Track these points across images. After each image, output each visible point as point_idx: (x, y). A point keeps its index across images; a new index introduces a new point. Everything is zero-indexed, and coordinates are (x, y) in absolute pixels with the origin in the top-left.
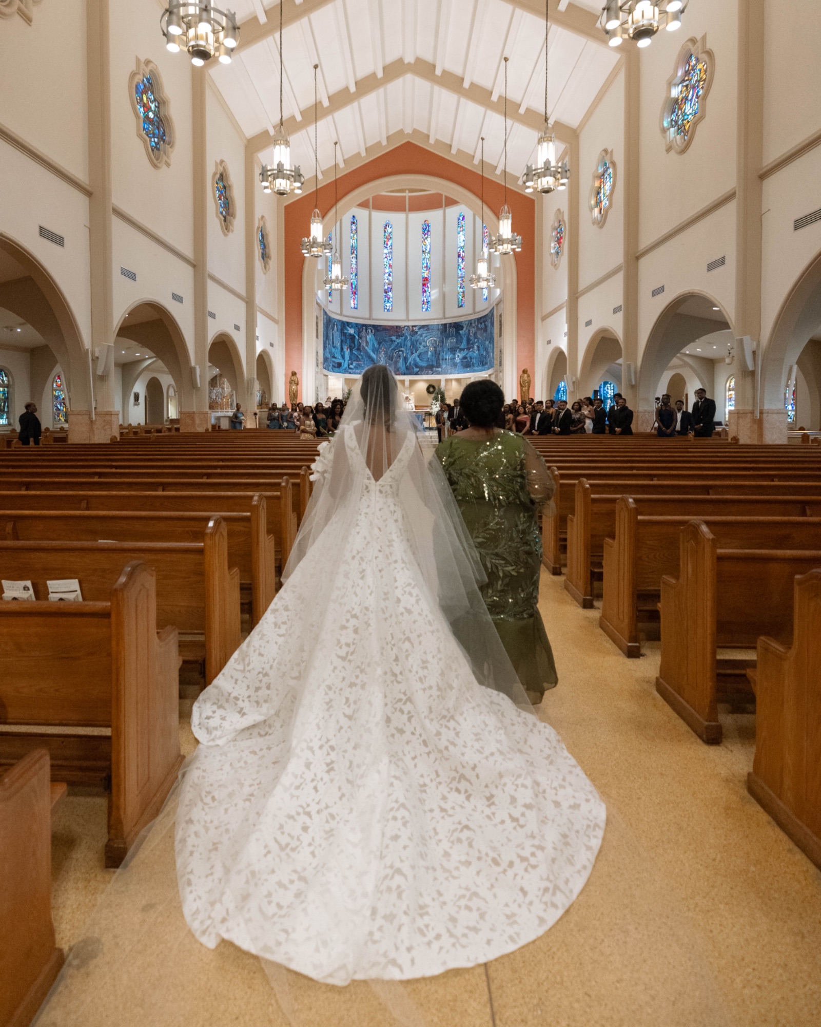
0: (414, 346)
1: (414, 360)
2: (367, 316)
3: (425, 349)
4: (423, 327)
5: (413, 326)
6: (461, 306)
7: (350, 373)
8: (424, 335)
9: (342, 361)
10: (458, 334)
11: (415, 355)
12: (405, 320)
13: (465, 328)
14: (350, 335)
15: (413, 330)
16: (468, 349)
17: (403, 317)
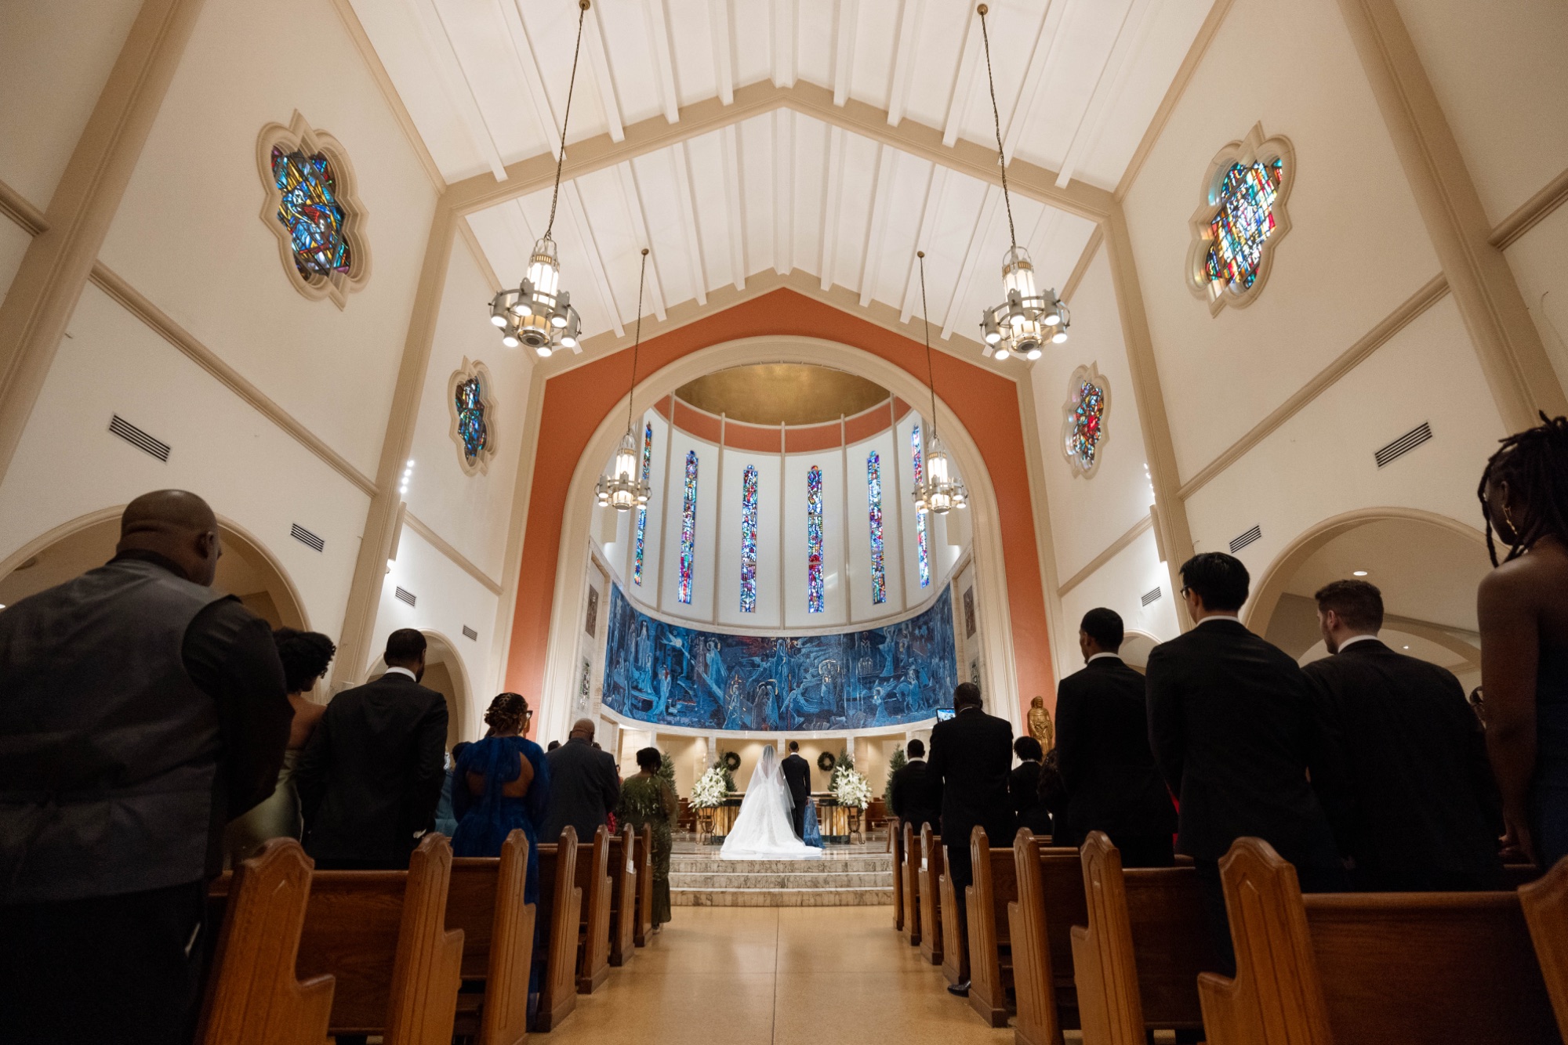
0: (796, 674)
1: (795, 701)
2: (710, 618)
3: (814, 681)
4: (811, 639)
5: (792, 639)
6: (880, 601)
7: (669, 723)
8: (812, 655)
9: (654, 698)
10: (875, 651)
11: (797, 692)
12: (779, 628)
13: (888, 640)
14: (674, 649)
15: (792, 646)
16: (897, 678)
17: (776, 623)
